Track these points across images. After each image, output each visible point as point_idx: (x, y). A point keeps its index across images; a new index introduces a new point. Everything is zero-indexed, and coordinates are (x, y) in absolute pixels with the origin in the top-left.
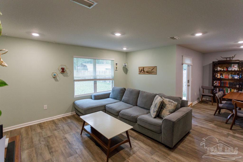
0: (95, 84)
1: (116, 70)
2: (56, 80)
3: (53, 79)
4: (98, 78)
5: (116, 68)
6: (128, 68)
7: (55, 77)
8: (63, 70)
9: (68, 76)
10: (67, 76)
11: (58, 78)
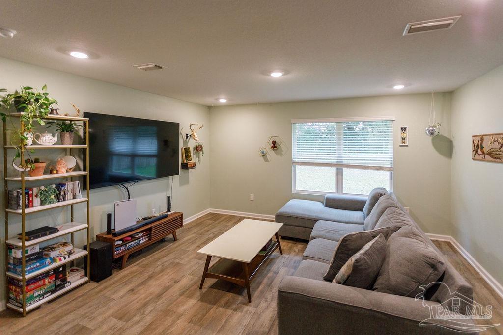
0: (339, 174)
1: (401, 146)
2: (266, 160)
3: (262, 158)
4: (345, 162)
5: (404, 139)
6: (453, 140)
7: (264, 155)
8: (274, 145)
9: (283, 155)
10: (281, 155)
11: (268, 157)
